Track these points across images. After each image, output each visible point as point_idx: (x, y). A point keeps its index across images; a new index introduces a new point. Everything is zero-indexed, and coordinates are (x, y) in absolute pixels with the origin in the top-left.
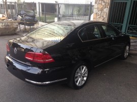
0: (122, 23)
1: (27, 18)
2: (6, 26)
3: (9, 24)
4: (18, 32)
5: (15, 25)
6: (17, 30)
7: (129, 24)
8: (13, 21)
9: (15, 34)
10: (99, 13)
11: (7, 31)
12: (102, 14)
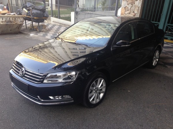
0: (159, 21)
1: (34, 11)
2: (8, 22)
3: (11, 19)
4: (24, 30)
5: (19, 21)
6: (23, 28)
7: (168, 23)
8: (16, 15)
9: (20, 33)
10: (129, 6)
11: (9, 29)
12: (133, 8)
